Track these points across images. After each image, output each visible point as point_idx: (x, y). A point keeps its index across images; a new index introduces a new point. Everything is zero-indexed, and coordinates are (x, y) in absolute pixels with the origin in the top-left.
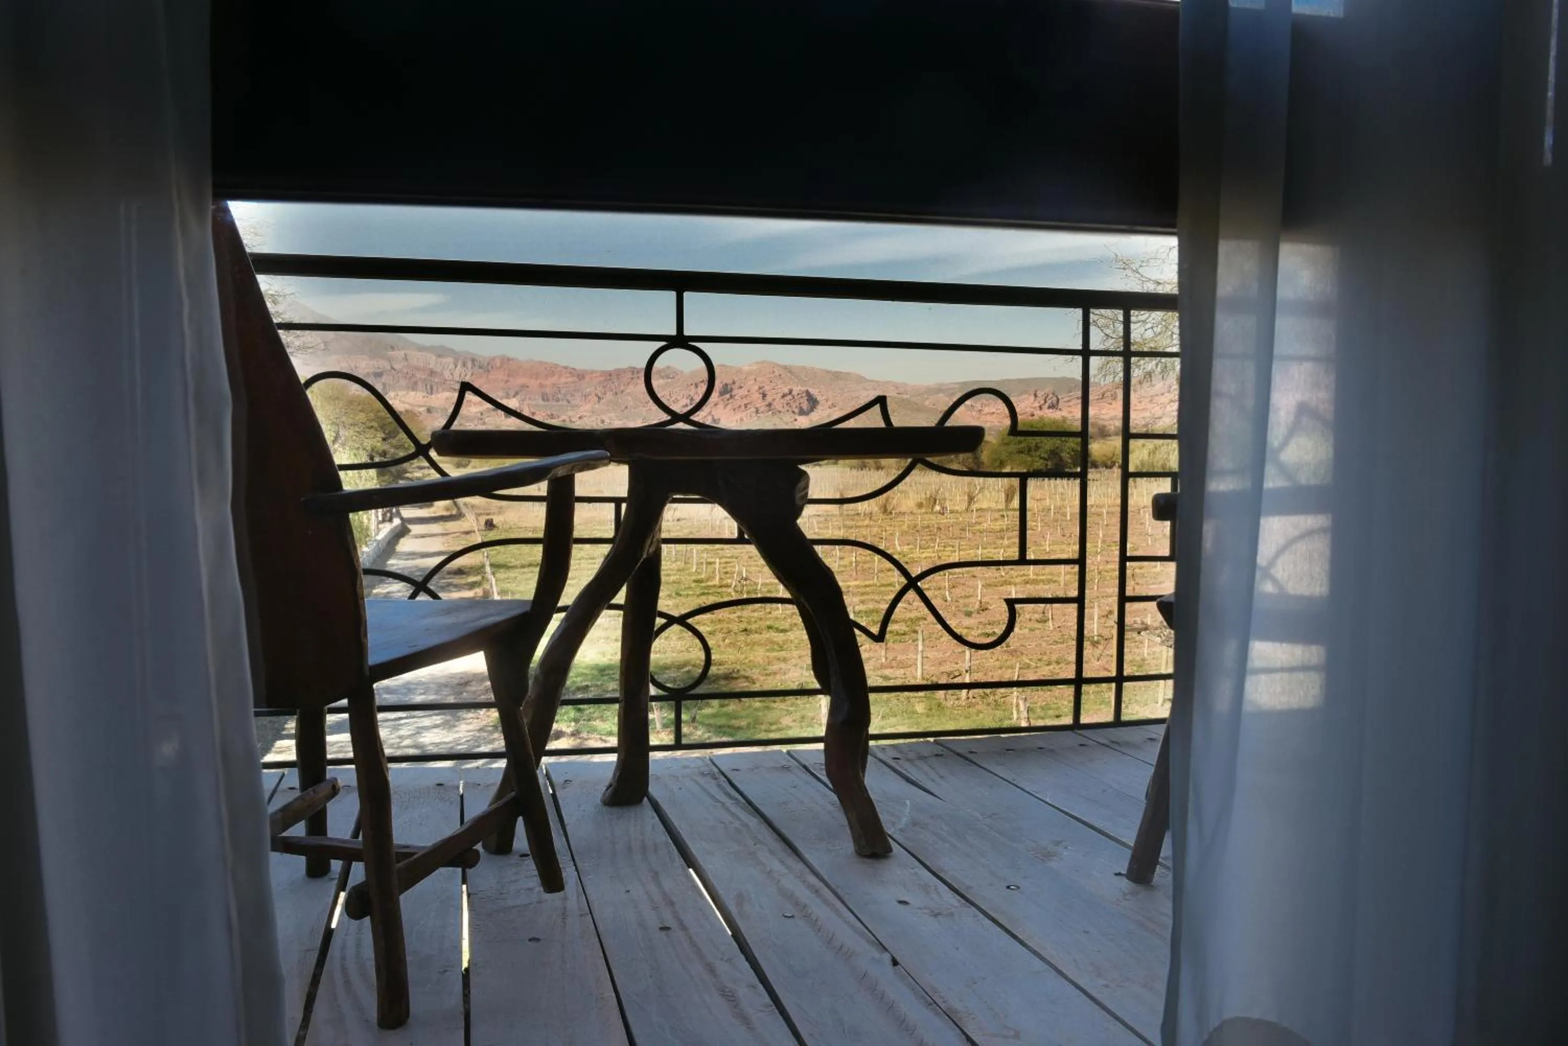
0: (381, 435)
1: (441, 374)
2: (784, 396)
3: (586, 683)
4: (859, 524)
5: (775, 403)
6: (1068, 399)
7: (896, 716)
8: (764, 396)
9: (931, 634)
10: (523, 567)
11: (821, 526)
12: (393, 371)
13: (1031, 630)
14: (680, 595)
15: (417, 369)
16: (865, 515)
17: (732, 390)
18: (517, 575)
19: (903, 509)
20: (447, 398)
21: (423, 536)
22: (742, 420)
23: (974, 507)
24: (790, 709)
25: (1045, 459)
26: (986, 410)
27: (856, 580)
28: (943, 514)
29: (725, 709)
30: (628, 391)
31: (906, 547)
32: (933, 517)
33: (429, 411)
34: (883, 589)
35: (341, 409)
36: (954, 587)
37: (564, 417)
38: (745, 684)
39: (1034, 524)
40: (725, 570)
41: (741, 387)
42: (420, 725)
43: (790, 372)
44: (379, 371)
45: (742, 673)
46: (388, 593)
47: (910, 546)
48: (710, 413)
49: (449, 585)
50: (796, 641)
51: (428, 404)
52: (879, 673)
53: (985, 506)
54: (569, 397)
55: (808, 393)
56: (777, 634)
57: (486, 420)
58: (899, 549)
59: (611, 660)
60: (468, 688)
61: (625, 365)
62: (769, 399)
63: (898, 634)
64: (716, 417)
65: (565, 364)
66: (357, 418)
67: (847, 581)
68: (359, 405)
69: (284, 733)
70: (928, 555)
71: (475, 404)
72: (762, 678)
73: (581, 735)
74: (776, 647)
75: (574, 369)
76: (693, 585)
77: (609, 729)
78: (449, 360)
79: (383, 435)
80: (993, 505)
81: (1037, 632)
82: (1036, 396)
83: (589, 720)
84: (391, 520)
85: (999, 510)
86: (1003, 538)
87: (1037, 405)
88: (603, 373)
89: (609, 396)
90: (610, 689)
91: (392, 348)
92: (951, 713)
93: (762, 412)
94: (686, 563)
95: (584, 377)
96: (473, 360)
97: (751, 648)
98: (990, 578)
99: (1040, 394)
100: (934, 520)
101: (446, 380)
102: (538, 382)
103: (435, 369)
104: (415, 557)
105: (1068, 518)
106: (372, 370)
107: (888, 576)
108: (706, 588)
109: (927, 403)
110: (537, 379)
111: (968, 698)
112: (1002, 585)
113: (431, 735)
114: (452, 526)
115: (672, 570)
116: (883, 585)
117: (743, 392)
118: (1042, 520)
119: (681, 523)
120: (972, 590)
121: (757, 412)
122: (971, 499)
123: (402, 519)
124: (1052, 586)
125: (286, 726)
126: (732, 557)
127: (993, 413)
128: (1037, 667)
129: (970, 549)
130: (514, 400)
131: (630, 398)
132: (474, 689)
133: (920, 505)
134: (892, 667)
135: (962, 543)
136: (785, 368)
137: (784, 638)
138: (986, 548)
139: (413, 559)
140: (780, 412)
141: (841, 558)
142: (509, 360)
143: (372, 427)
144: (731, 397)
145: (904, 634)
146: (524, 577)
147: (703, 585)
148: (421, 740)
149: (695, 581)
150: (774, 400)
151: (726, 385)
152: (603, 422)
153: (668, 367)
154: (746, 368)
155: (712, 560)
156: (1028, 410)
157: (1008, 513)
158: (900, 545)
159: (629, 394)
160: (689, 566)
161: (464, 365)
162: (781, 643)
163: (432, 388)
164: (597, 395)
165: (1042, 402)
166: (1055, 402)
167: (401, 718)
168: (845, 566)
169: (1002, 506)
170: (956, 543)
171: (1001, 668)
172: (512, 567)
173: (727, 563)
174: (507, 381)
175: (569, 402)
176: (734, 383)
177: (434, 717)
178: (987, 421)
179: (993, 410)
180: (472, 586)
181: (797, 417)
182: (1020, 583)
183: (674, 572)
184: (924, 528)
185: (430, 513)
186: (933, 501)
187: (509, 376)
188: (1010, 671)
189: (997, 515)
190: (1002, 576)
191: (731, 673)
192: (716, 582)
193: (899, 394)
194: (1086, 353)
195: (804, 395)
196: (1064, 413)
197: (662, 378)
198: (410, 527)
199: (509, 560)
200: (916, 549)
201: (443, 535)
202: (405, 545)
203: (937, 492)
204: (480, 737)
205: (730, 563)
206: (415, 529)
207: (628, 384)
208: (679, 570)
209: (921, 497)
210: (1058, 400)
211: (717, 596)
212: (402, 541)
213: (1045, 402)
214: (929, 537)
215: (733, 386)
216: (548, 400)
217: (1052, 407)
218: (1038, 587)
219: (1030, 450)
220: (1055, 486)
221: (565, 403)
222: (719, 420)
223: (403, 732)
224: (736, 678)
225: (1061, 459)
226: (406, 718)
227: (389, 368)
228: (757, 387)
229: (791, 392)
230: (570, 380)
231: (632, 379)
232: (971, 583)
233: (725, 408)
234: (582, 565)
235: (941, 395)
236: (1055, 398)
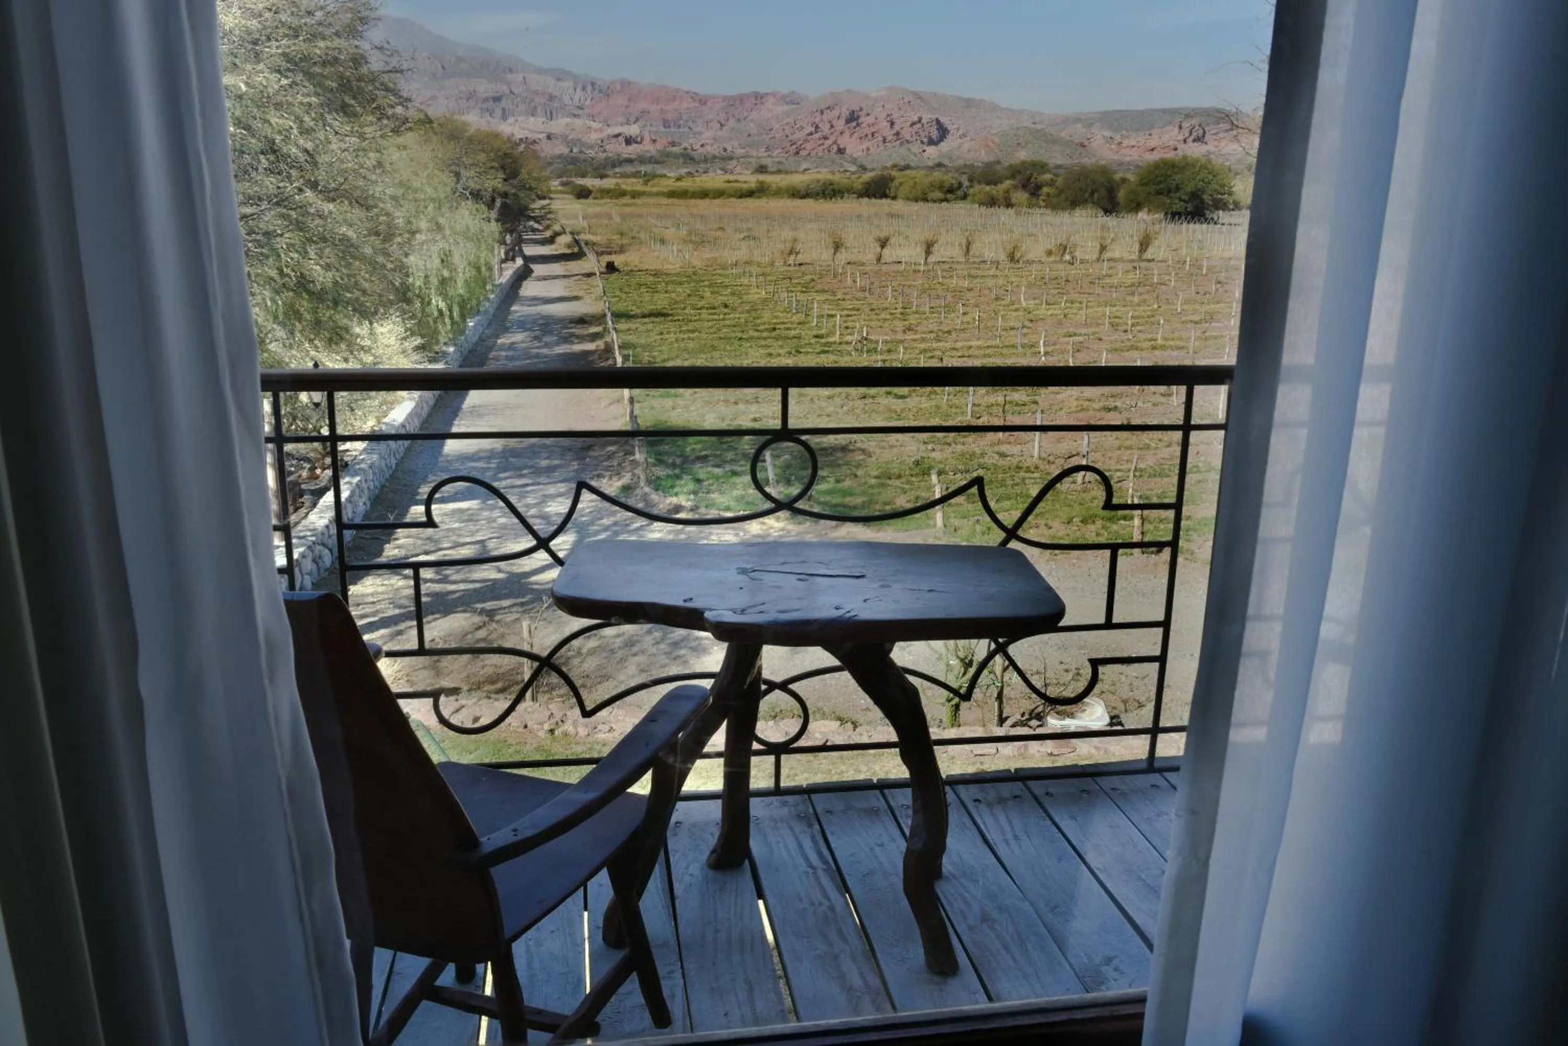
0: (501, 175)
1: (561, 99)
2: (913, 124)
3: (706, 452)
4: (986, 273)
5: (903, 133)
6: (1215, 131)
7: (1010, 499)
8: (892, 124)
9: (1051, 405)
10: (644, 316)
11: (945, 274)
12: (512, 96)
13: (1155, 405)
14: (800, 353)
15: (536, 93)
16: (991, 262)
17: (858, 117)
18: (637, 325)
19: (1031, 256)
20: (567, 125)
21: (545, 278)
22: (868, 149)
23: (1107, 255)
24: (906, 486)
25: (1184, 201)
26: (1126, 143)
27: (978, 339)
28: (1073, 264)
29: (840, 485)
30: (752, 117)
31: (1032, 302)
32: (1061, 266)
33: (549, 137)
34: (1005, 351)
35: (461, 148)
36: (1078, 351)
37: (685, 145)
38: (862, 457)
39: (1168, 278)
40: (846, 325)
41: (868, 115)
42: (547, 493)
43: (920, 98)
44: (498, 95)
45: (858, 445)
46: (513, 343)
47: (1036, 301)
48: (835, 143)
49: (572, 335)
50: (915, 410)
51: (549, 131)
52: (996, 449)
53: (1117, 255)
54: (690, 124)
55: (938, 121)
56: (895, 400)
57: (607, 147)
58: (1024, 304)
59: (729, 425)
60: (592, 453)
61: (747, 90)
62: (897, 127)
63: (1017, 405)
64: (841, 146)
65: (686, 89)
66: (478, 158)
67: (969, 340)
68: (479, 143)
69: (418, 497)
70: (1055, 312)
71: (595, 130)
72: (879, 451)
73: (700, 511)
74: (893, 415)
75: (695, 93)
76: (813, 341)
77: (727, 504)
78: (568, 84)
79: (503, 176)
80: (1127, 256)
81: (1160, 408)
82: (1180, 128)
83: (707, 493)
84: (513, 259)
85: (1132, 261)
86: (1133, 294)
87: (1181, 138)
88: (726, 98)
89: (732, 123)
90: (729, 459)
91: (511, 71)
92: (1066, 498)
93: (890, 142)
94: (807, 315)
95: (705, 103)
96: (593, 84)
97: (869, 416)
98: (1116, 340)
99: (1186, 125)
100: (1062, 271)
101: (565, 105)
102: (660, 107)
103: (555, 94)
104: (536, 302)
105: (1204, 272)
106: (492, 95)
107: (1011, 336)
108: (825, 344)
109: (1063, 135)
110: (658, 104)
111: (1084, 483)
112: (1128, 350)
113: (555, 504)
114: (574, 266)
115: (792, 323)
116: (1007, 347)
117: (870, 120)
118: (1176, 274)
119: (803, 268)
120: (1096, 355)
121: (884, 141)
122: (1103, 248)
123: (525, 258)
124: (1182, 353)
125: (420, 490)
126: (853, 309)
127: (1133, 146)
128: (1156, 448)
129: (1098, 306)
130: (635, 126)
131: (752, 125)
132: (596, 454)
133: (1049, 253)
134: (1009, 443)
135: (1091, 299)
136: (915, 94)
137: (903, 406)
138: (1114, 306)
139: (536, 305)
140: (908, 142)
141: (964, 314)
142: (629, 83)
143: (492, 168)
144: (858, 125)
145: (1024, 405)
146: (644, 328)
147: (823, 341)
148: (547, 510)
149: (816, 337)
150: (902, 128)
151: (853, 112)
152: (725, 150)
153: (793, 92)
154: (874, 95)
155: (833, 312)
156: (1171, 143)
157: (1141, 264)
158: (1025, 300)
159: (752, 121)
160: (809, 318)
161: (584, 89)
162: (898, 410)
163: (551, 113)
164: (719, 122)
165: (1187, 135)
166: (1200, 135)
167: (527, 485)
168: (968, 323)
169: (1135, 256)
170: (1083, 298)
171: (1119, 448)
172: (633, 317)
173: (848, 316)
174: (627, 107)
175: (690, 128)
176: (861, 109)
177: (559, 485)
178: (1126, 156)
179: (1133, 143)
180: (594, 337)
181: (925, 147)
182: (1147, 349)
183: (795, 326)
184: (1051, 279)
185: (551, 250)
186: (1063, 248)
187: (629, 100)
188: (1129, 452)
189: (1129, 266)
190: (1129, 340)
191: (847, 445)
192: (836, 338)
193: (1034, 123)
194: (1187, 427)
195: (934, 123)
196: (1210, 147)
197: (787, 103)
198: (532, 266)
199: (629, 308)
200: (1042, 304)
201: (565, 277)
202: (529, 289)
203: (1068, 240)
204: (601, 508)
205: (851, 316)
206: (539, 269)
207: (752, 110)
208: (799, 323)
209: (1050, 244)
210: (1204, 133)
211: (837, 355)
212: (525, 283)
213: (1191, 134)
214: (1057, 291)
215: (860, 113)
216: (669, 127)
217: (1197, 140)
218: (1166, 354)
219: (1169, 192)
220: (1194, 231)
221: (686, 129)
222: (845, 149)
223: (530, 500)
224: (853, 451)
225: (1202, 201)
226: (532, 484)
227: (508, 92)
228: (884, 115)
229: (920, 120)
230: (692, 105)
231: (756, 104)
232: (1095, 347)
233: (851, 136)
234: (703, 316)
235: (1079, 125)
236: (1201, 131)
